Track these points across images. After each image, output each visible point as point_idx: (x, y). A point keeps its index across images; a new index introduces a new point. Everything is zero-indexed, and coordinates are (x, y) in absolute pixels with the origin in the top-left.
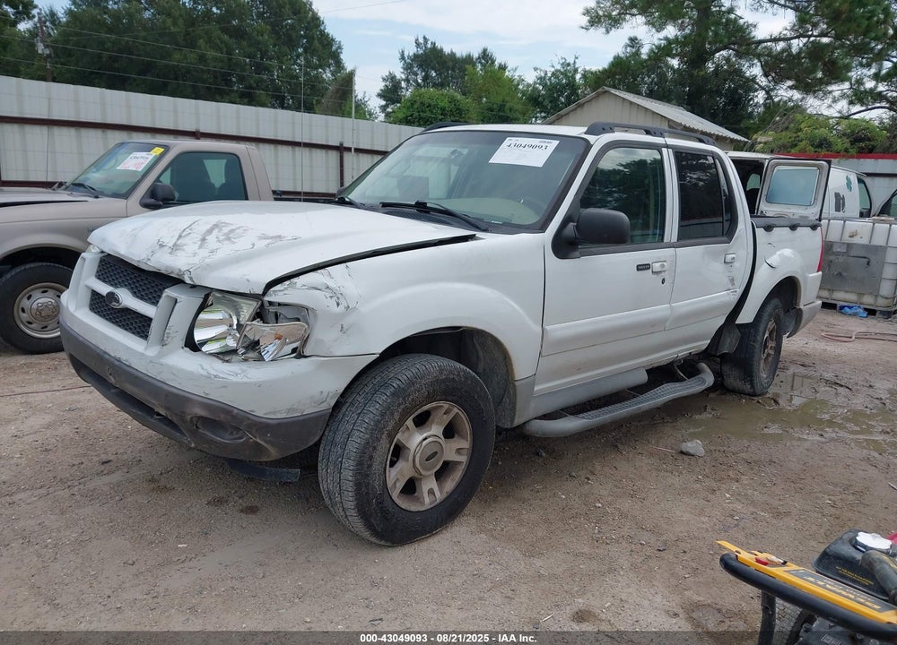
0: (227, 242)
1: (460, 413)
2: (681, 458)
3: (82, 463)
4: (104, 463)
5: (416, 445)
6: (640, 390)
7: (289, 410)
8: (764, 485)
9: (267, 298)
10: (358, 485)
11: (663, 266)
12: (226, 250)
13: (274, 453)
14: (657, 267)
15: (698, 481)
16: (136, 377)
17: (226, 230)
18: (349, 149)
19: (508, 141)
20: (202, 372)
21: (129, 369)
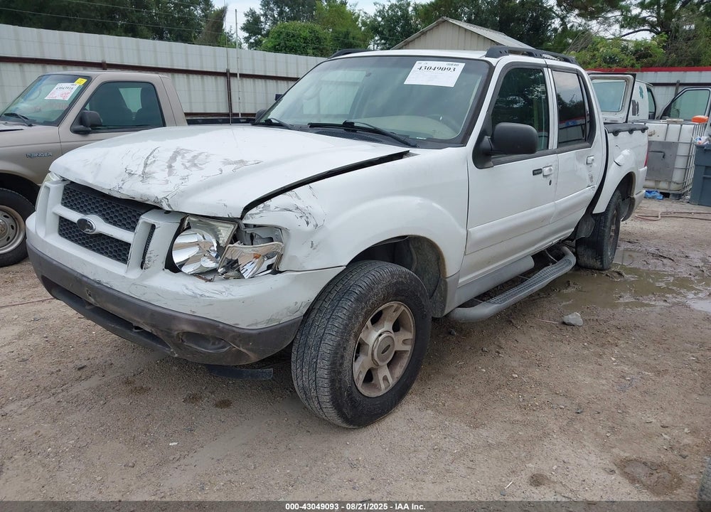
0: (194, 169)
1: (406, 310)
2: (565, 328)
3: (60, 370)
4: (79, 369)
5: (373, 341)
6: (528, 274)
7: (269, 320)
8: (639, 348)
9: (244, 221)
10: (332, 381)
11: (550, 170)
12: (196, 178)
13: (254, 358)
14: (546, 171)
15: (585, 347)
16: (119, 298)
17: (188, 156)
18: (235, 75)
19: (418, 64)
20: (186, 291)
21: (111, 291)
